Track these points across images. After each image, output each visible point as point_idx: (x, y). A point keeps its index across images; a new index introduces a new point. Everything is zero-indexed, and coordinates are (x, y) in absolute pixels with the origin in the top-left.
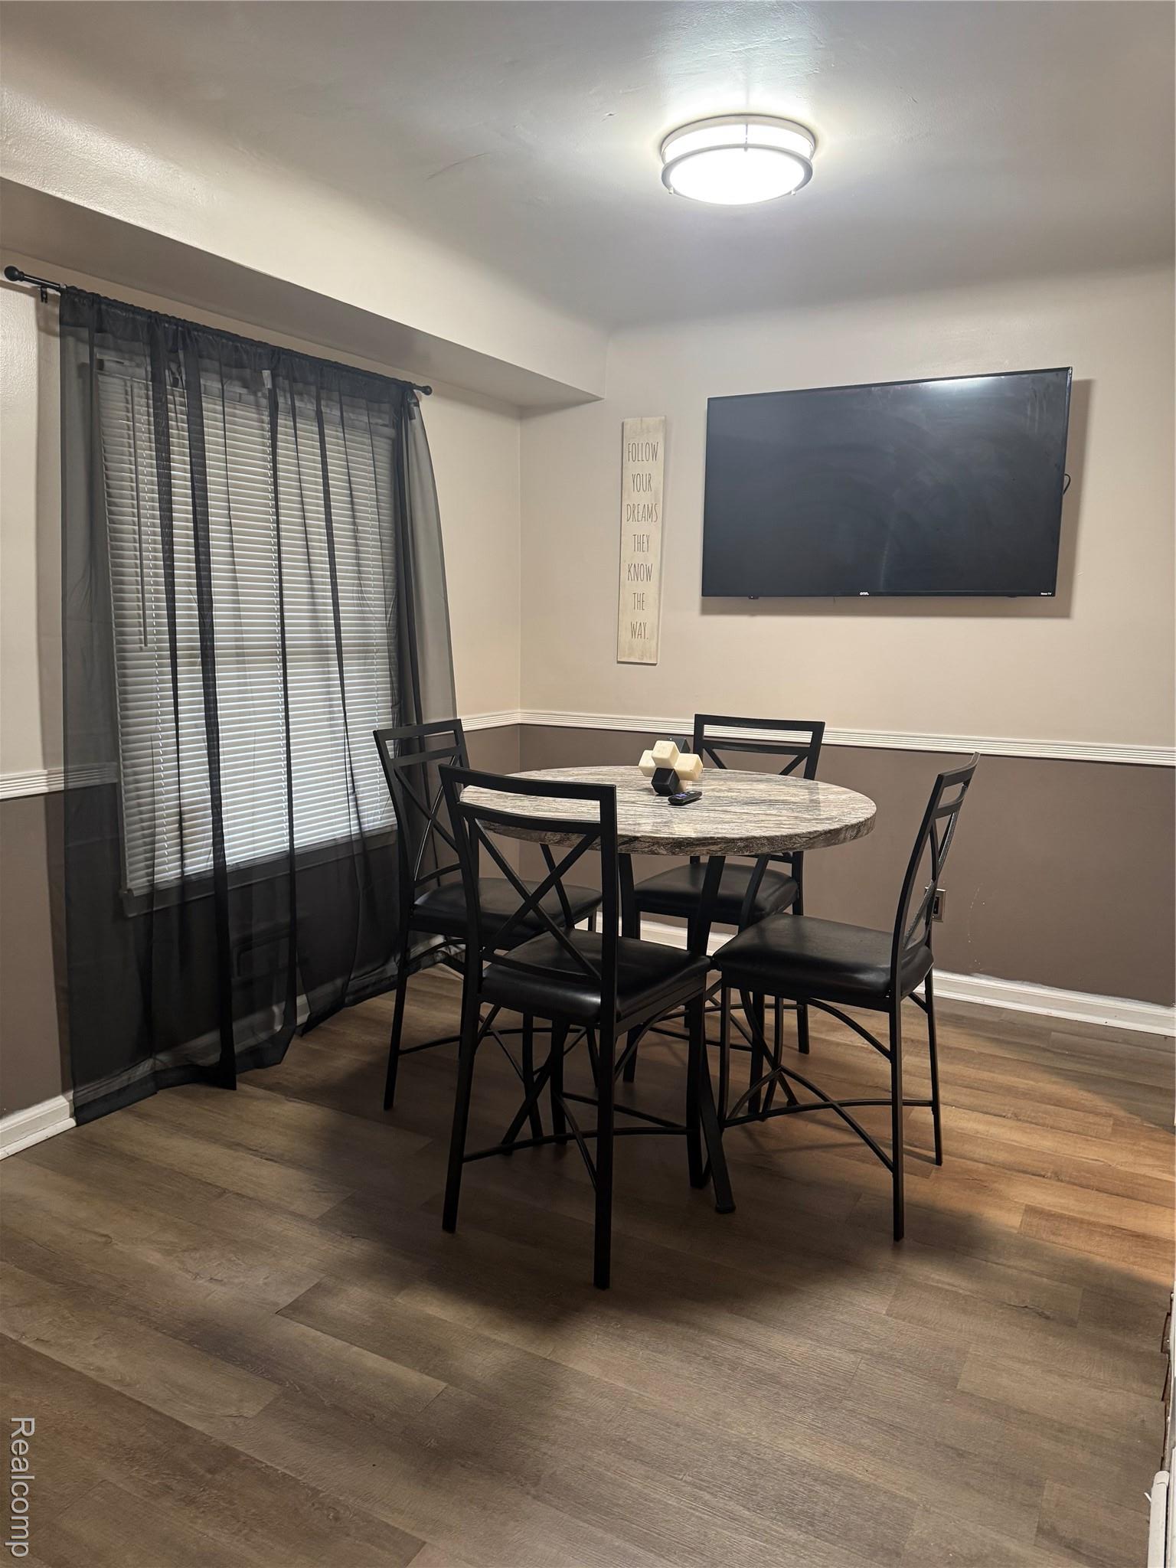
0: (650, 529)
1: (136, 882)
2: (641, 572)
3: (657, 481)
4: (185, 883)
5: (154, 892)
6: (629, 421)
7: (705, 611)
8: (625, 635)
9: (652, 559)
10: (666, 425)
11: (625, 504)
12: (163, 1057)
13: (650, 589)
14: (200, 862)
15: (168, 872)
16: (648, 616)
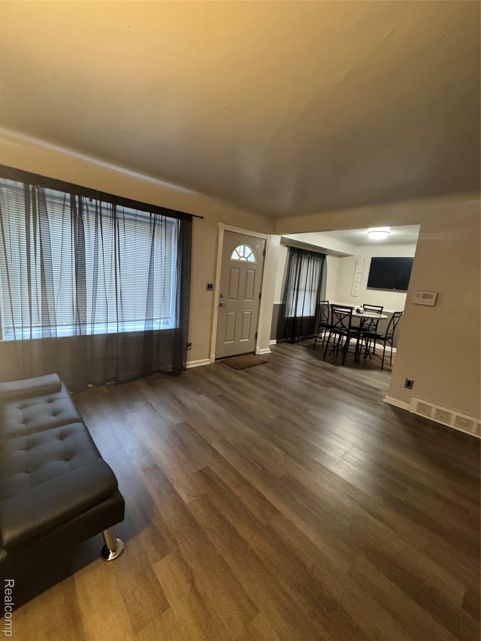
0: (360, 276)
1: (286, 316)
2: (357, 282)
3: (362, 269)
4: (291, 318)
5: (288, 318)
6: (358, 260)
7: (367, 289)
8: (353, 291)
9: (359, 280)
10: (364, 260)
11: (356, 271)
12: (285, 339)
13: (358, 285)
14: (293, 316)
15: (290, 316)
16: (357, 289)
